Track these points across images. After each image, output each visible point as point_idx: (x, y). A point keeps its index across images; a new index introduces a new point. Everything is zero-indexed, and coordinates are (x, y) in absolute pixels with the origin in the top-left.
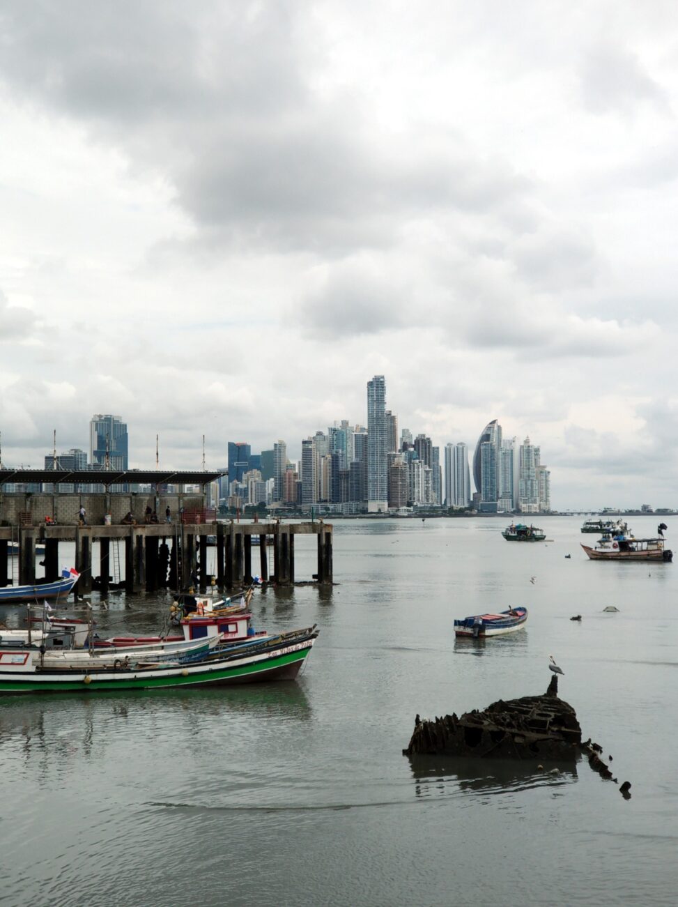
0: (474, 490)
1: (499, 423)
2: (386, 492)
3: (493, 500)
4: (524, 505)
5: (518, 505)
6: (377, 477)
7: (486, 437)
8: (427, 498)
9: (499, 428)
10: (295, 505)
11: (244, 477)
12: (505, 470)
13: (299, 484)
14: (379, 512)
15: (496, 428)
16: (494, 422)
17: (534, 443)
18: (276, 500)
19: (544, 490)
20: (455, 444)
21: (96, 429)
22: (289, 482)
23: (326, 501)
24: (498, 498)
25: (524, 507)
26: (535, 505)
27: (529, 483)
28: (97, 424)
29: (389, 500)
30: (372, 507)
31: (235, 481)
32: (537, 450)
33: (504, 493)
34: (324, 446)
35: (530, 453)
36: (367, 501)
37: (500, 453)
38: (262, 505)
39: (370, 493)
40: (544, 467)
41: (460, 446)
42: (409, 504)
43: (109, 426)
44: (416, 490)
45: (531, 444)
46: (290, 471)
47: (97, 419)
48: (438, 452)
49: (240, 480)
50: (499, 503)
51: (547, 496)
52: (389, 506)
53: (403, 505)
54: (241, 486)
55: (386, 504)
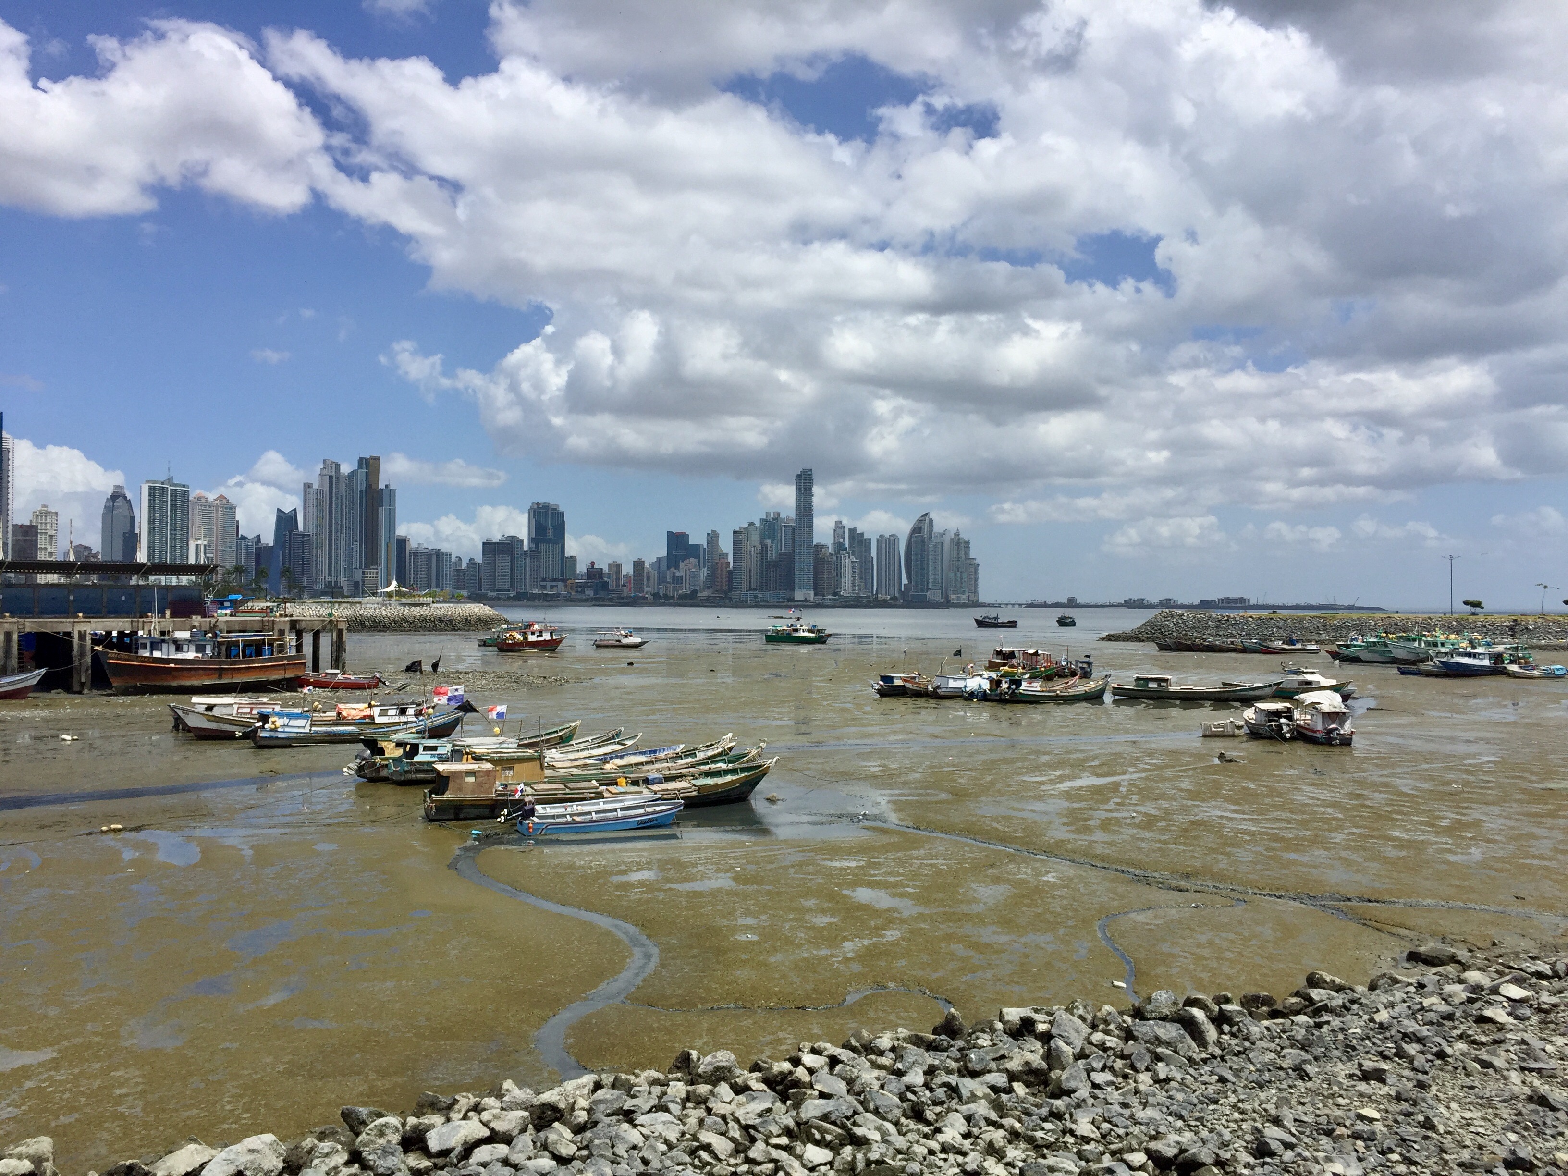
0: (905, 581)
1: (932, 515)
2: (812, 581)
3: (922, 591)
4: (953, 596)
5: (947, 596)
6: (804, 566)
7: (917, 529)
8: (854, 589)
9: (931, 521)
10: (726, 593)
11: (682, 565)
12: (935, 561)
13: (730, 573)
14: (806, 600)
15: (927, 521)
16: (926, 515)
17: (964, 536)
18: (708, 588)
19: (973, 582)
20: (887, 536)
21: (534, 517)
22: (722, 570)
23: (755, 590)
24: (928, 589)
25: (953, 597)
26: (964, 597)
27: (959, 574)
28: (534, 512)
29: (815, 589)
30: (799, 595)
31: (673, 569)
32: (968, 543)
33: (934, 583)
34: (755, 538)
35: (961, 544)
36: (794, 590)
37: (931, 546)
38: (695, 592)
39: (797, 581)
40: (974, 559)
41: (892, 538)
42: (835, 594)
43: (546, 513)
44: (843, 580)
45: (961, 536)
46: (722, 560)
47: (536, 507)
48: (870, 543)
49: (677, 567)
50: (928, 593)
51: (976, 587)
52: (815, 595)
53: (829, 594)
54: (678, 574)
55: (812, 593)
